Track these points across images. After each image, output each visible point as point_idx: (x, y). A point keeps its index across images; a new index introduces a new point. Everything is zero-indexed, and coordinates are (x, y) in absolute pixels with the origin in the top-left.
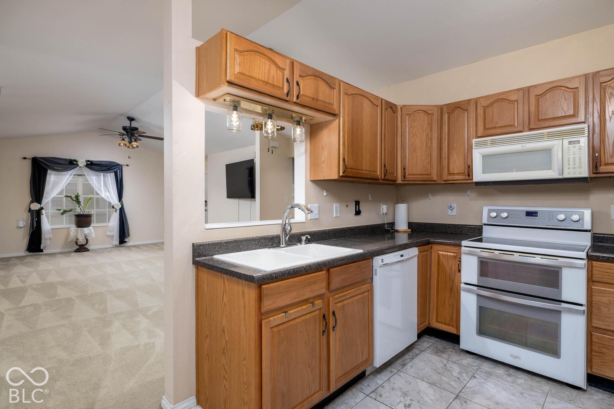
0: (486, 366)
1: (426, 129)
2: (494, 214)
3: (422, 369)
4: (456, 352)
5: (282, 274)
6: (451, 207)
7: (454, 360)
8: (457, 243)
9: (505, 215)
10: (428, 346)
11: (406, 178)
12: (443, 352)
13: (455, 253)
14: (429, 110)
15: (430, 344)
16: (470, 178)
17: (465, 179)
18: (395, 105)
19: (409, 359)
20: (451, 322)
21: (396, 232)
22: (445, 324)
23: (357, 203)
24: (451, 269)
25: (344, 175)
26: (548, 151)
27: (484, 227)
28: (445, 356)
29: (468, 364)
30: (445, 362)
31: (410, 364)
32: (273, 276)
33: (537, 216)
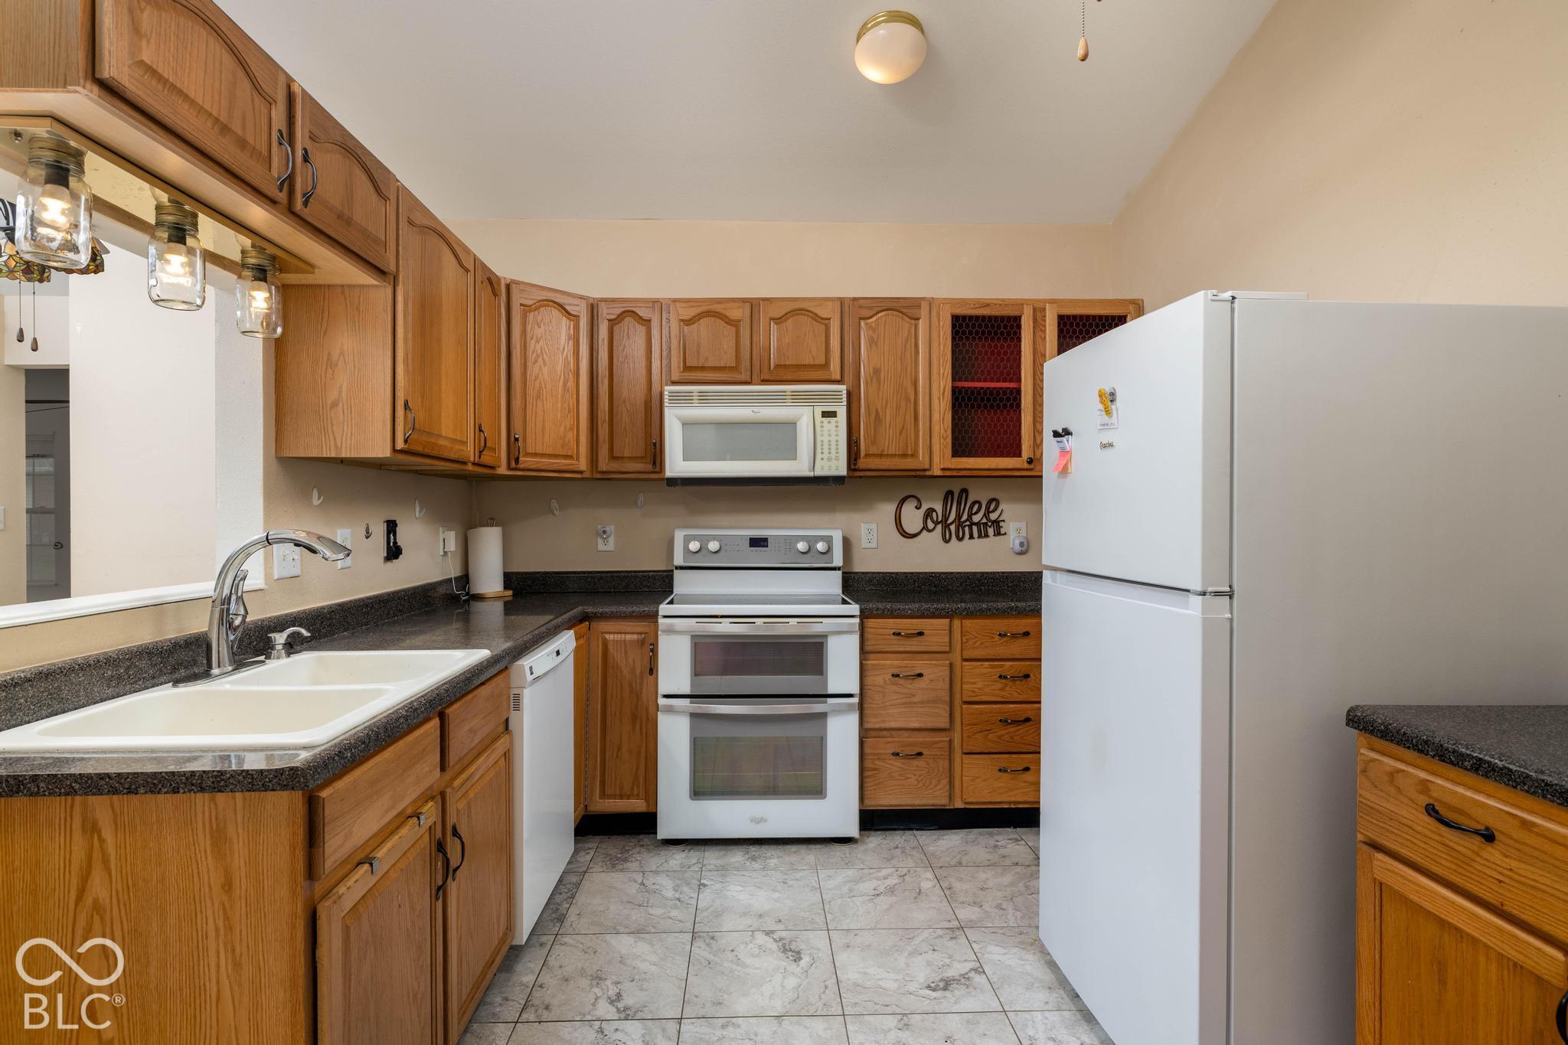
0: (712, 857)
1: (564, 349)
2: (694, 546)
3: (604, 912)
4: (649, 851)
5: (363, 746)
6: (605, 532)
7: (654, 868)
8: (645, 611)
9: (713, 546)
10: (589, 857)
11: (520, 462)
12: (626, 860)
13: (641, 633)
14: (570, 305)
15: (592, 852)
16: (656, 470)
17: (647, 470)
18: (498, 279)
19: (565, 900)
20: (635, 787)
21: (473, 600)
22: (621, 797)
23: (392, 527)
24: (633, 671)
25: (406, 446)
26: (791, 425)
27: (677, 574)
28: (633, 865)
29: (682, 866)
30: (639, 878)
31: (573, 910)
32: (345, 755)
33: (767, 546)
